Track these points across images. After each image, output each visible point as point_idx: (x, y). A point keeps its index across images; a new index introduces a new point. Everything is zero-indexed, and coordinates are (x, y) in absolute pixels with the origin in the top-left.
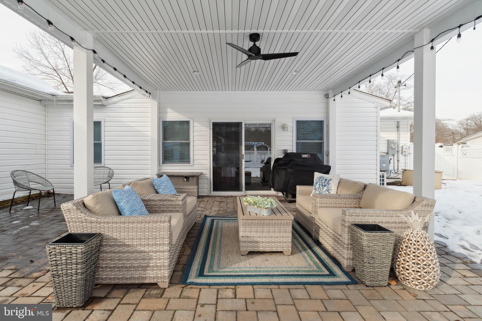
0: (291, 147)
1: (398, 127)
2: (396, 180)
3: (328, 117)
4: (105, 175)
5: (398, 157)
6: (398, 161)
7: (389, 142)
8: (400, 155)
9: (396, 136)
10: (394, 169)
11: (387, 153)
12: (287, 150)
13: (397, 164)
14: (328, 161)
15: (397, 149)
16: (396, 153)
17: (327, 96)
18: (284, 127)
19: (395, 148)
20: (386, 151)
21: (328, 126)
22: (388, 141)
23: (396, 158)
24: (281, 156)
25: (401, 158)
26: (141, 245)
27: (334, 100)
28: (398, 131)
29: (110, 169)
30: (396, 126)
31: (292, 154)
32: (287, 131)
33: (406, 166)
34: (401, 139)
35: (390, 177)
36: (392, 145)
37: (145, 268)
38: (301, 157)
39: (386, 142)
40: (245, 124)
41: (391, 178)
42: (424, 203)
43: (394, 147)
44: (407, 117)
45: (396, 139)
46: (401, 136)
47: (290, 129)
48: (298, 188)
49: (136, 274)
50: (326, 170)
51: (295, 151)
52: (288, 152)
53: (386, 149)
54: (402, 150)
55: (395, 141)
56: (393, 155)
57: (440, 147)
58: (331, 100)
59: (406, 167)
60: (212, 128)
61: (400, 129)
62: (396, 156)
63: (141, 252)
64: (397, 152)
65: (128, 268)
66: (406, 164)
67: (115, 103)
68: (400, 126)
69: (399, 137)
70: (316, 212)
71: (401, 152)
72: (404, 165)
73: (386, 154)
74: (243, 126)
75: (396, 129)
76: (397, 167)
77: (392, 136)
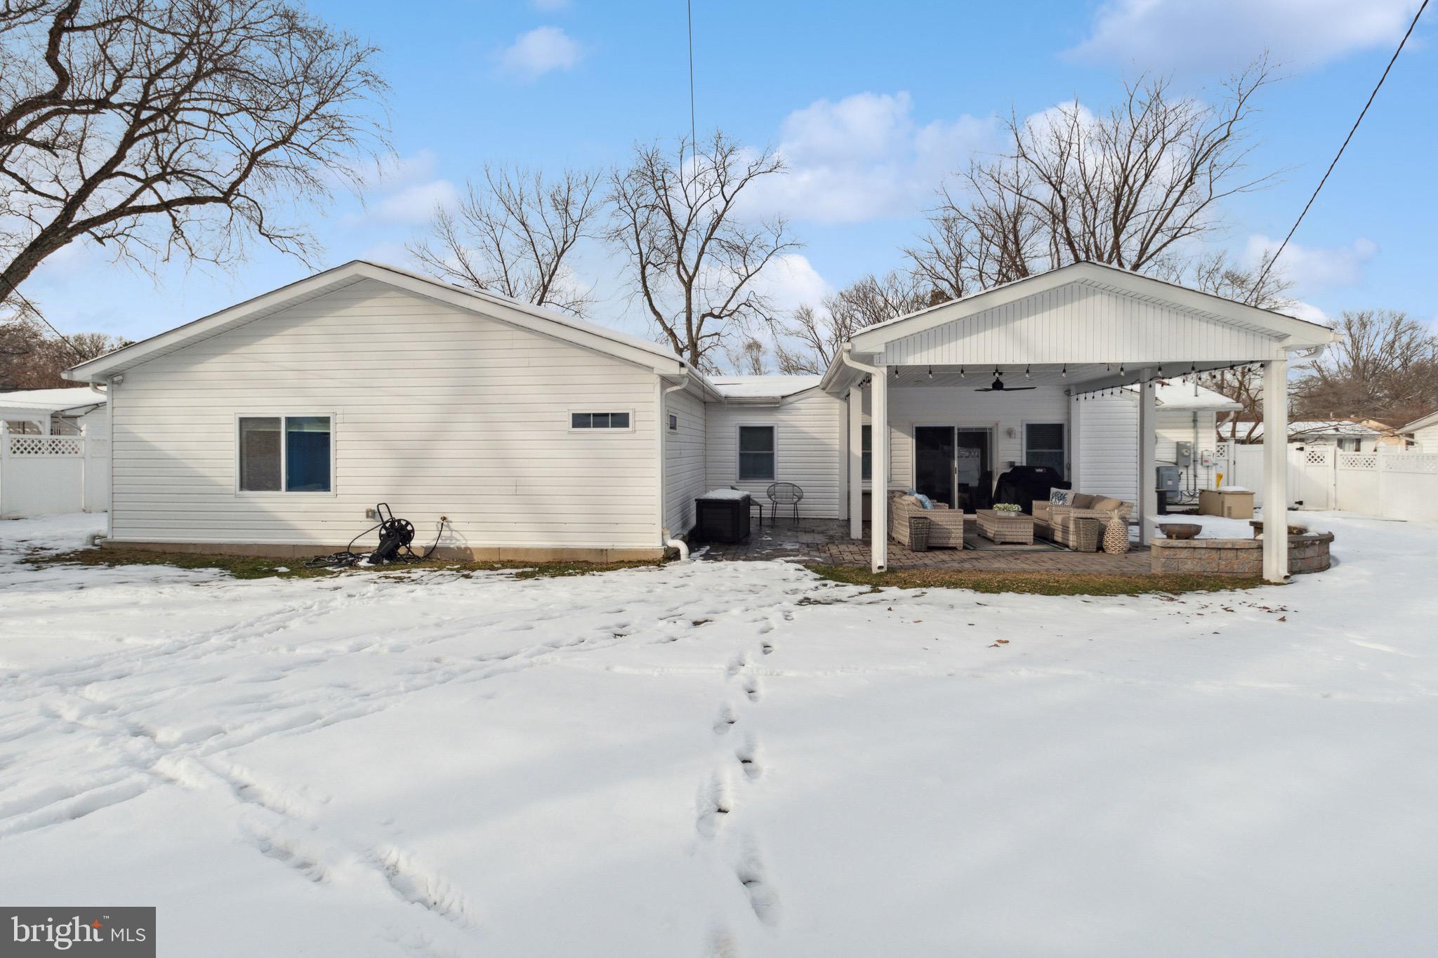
0: (1020, 458)
1: (1195, 421)
2: (1191, 507)
3: (1069, 420)
4: (789, 494)
5: (1195, 470)
6: (1195, 476)
7: (1180, 447)
8: (1199, 466)
9: (1192, 435)
10: (1188, 489)
11: (1176, 464)
12: (1014, 463)
13: (1193, 481)
14: (1069, 476)
15: (1192, 456)
16: (1192, 462)
17: (1068, 393)
18: (1010, 433)
19: (1190, 455)
20: (1174, 460)
21: (1069, 431)
22: (1178, 443)
23: (1191, 472)
24: (1009, 471)
25: (1201, 471)
26: (947, 525)
27: (1077, 399)
28: (1195, 427)
29: (794, 486)
30: (1192, 419)
31: (1022, 467)
32: (1015, 438)
33: (1210, 484)
34: (1200, 440)
35: (1182, 502)
36: (1184, 451)
37: (949, 538)
38: (1034, 472)
39: (1175, 446)
40: (959, 429)
41: (1184, 505)
42: (1126, 505)
43: (1186, 454)
44: (1205, 408)
45: (1192, 440)
46: (1200, 435)
47: (1018, 435)
48: (1034, 502)
49: (945, 541)
50: (1068, 486)
51: (1024, 464)
52: (1016, 465)
53: (1175, 456)
54: (1202, 459)
55: (1188, 445)
56: (1187, 467)
57: (1297, 449)
58: (1074, 398)
59: (1210, 486)
60: (914, 434)
61: (1199, 424)
62: (1191, 467)
63: (947, 529)
64: (1194, 461)
65: (940, 538)
66: (1210, 482)
67: (792, 403)
68: (1198, 419)
69: (1196, 438)
70: (1052, 519)
71: (1200, 462)
72: (1205, 482)
73: (1174, 465)
74: (956, 432)
75: (1192, 424)
76: (1193, 486)
77: (1185, 436)
